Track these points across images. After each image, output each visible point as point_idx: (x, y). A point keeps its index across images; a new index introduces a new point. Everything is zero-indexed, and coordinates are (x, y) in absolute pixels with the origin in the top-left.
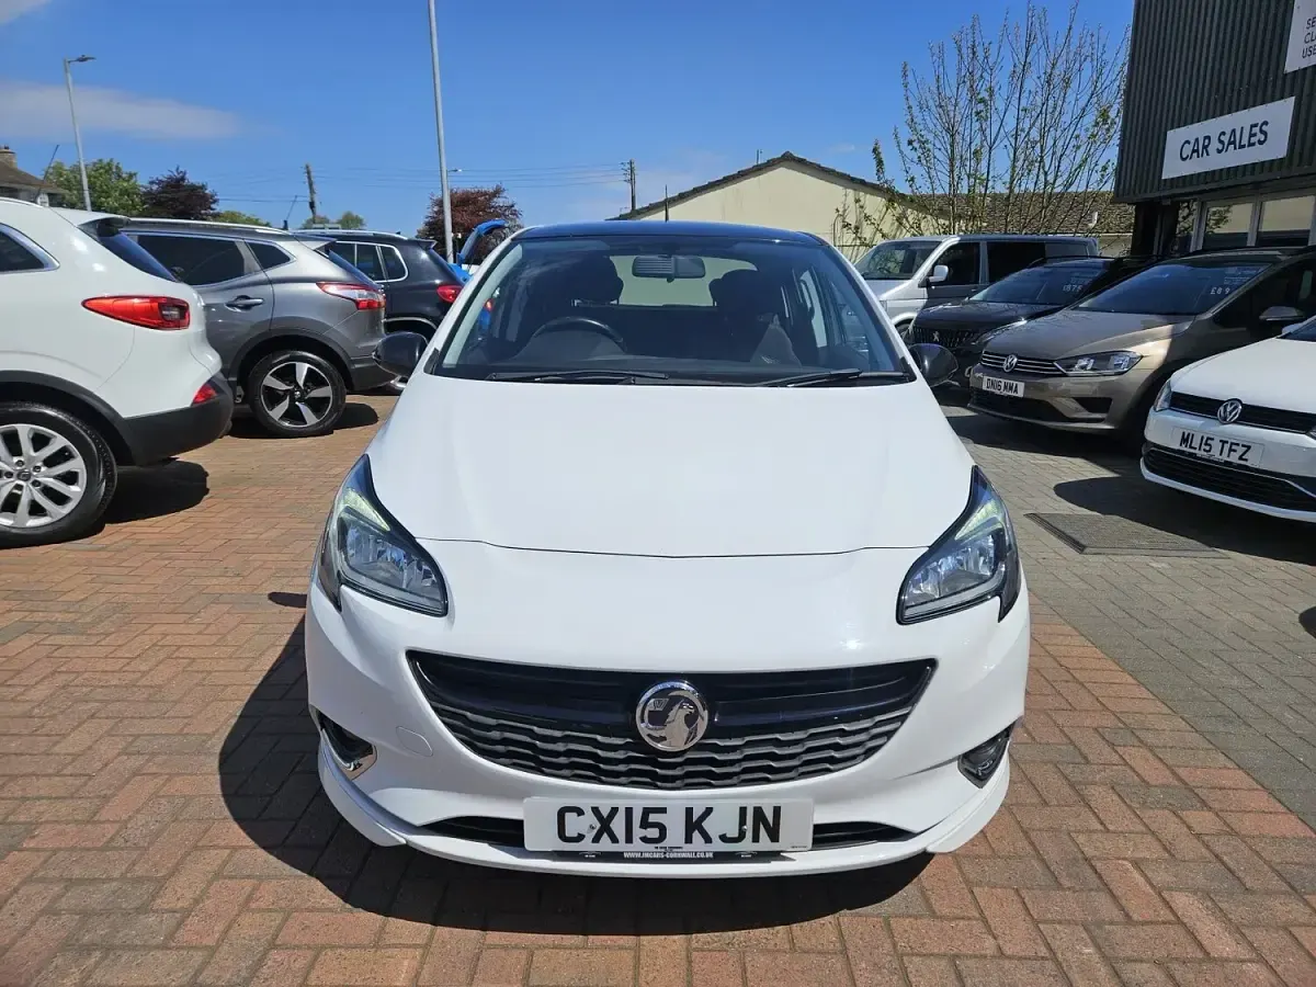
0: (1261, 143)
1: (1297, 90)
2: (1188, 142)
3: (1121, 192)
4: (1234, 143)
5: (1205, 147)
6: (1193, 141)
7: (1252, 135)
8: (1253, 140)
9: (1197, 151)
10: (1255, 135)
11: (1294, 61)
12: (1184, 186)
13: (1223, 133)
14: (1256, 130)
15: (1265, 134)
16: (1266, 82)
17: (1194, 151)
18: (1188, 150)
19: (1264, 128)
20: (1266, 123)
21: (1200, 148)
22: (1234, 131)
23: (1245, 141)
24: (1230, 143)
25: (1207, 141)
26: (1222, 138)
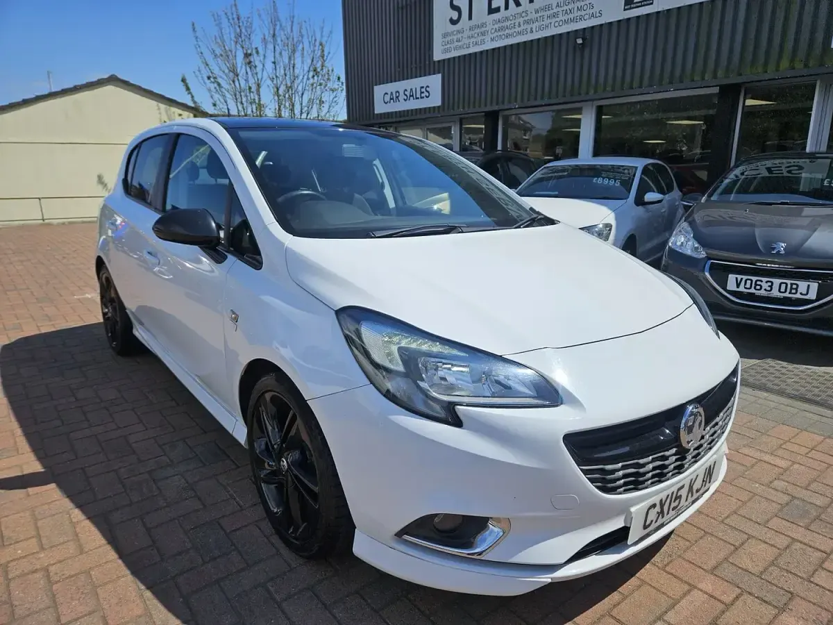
0: (427, 97)
1: (442, 71)
2: (386, 94)
3: (351, 119)
4: (413, 96)
5: (397, 97)
6: (389, 93)
7: (422, 93)
8: (423, 95)
9: (393, 99)
10: (423, 92)
11: (438, 55)
12: (388, 118)
13: (406, 90)
14: (423, 90)
15: (428, 92)
16: (426, 66)
17: (391, 99)
18: (387, 98)
19: (428, 89)
20: (428, 87)
21: (395, 98)
22: (411, 89)
23: (418, 96)
24: (410, 96)
25: (397, 94)
26: (406, 93)
